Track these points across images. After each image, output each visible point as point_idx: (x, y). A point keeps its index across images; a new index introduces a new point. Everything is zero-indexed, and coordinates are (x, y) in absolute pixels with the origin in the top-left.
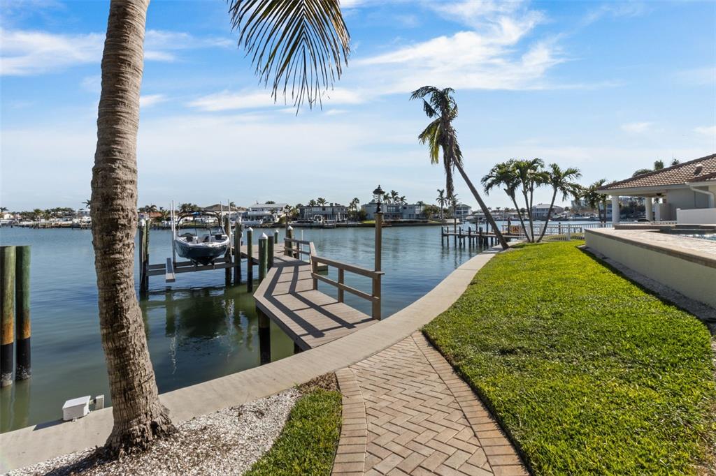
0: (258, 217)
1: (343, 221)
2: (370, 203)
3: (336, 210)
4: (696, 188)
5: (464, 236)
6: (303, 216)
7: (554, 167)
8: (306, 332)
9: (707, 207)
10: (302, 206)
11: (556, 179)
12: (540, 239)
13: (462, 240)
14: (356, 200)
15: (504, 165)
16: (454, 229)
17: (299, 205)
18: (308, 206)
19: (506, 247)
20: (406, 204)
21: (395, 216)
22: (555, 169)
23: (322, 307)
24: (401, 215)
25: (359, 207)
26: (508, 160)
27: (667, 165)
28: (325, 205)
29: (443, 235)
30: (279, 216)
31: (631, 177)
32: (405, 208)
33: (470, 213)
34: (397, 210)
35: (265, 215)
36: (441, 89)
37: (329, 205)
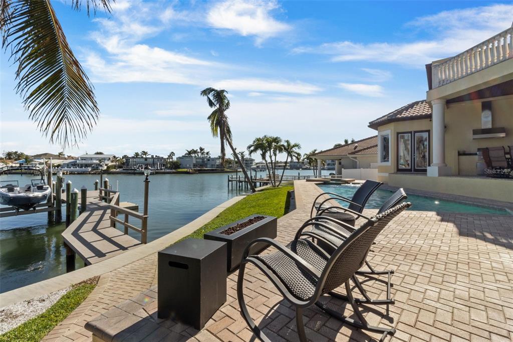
0: (87, 166)
1: (162, 169)
2: (183, 156)
3: (156, 161)
4: (352, 157)
5: (242, 182)
6: (128, 165)
7: (287, 142)
8: (94, 255)
9: (356, 168)
10: (128, 157)
11: (288, 149)
12: (279, 185)
13: (241, 184)
14: (173, 154)
15: (260, 139)
16: (236, 177)
17: (125, 156)
18: (133, 157)
19: (254, 191)
20: (210, 157)
21: (202, 166)
22: (288, 143)
23: (112, 239)
24: (206, 165)
25: (175, 158)
26: (263, 136)
27: (349, 142)
28: (147, 157)
29: (229, 181)
30: (106, 165)
31: (333, 147)
32: (209, 160)
33: (254, 164)
34: (203, 161)
35: (94, 164)
36: (219, 90)
37: (150, 156)
